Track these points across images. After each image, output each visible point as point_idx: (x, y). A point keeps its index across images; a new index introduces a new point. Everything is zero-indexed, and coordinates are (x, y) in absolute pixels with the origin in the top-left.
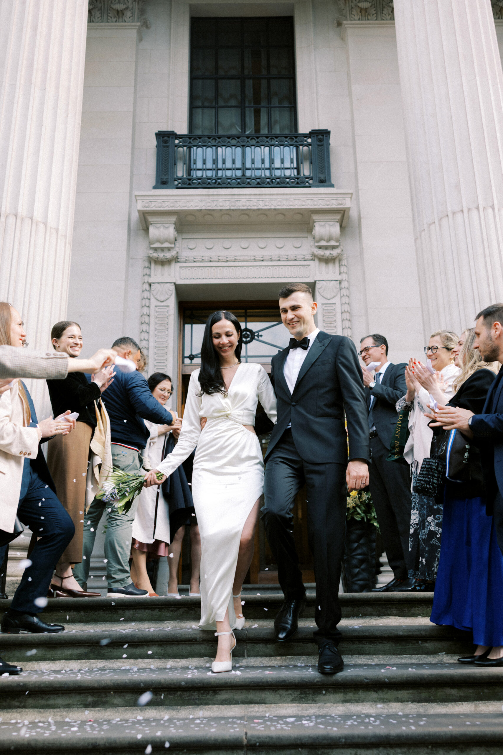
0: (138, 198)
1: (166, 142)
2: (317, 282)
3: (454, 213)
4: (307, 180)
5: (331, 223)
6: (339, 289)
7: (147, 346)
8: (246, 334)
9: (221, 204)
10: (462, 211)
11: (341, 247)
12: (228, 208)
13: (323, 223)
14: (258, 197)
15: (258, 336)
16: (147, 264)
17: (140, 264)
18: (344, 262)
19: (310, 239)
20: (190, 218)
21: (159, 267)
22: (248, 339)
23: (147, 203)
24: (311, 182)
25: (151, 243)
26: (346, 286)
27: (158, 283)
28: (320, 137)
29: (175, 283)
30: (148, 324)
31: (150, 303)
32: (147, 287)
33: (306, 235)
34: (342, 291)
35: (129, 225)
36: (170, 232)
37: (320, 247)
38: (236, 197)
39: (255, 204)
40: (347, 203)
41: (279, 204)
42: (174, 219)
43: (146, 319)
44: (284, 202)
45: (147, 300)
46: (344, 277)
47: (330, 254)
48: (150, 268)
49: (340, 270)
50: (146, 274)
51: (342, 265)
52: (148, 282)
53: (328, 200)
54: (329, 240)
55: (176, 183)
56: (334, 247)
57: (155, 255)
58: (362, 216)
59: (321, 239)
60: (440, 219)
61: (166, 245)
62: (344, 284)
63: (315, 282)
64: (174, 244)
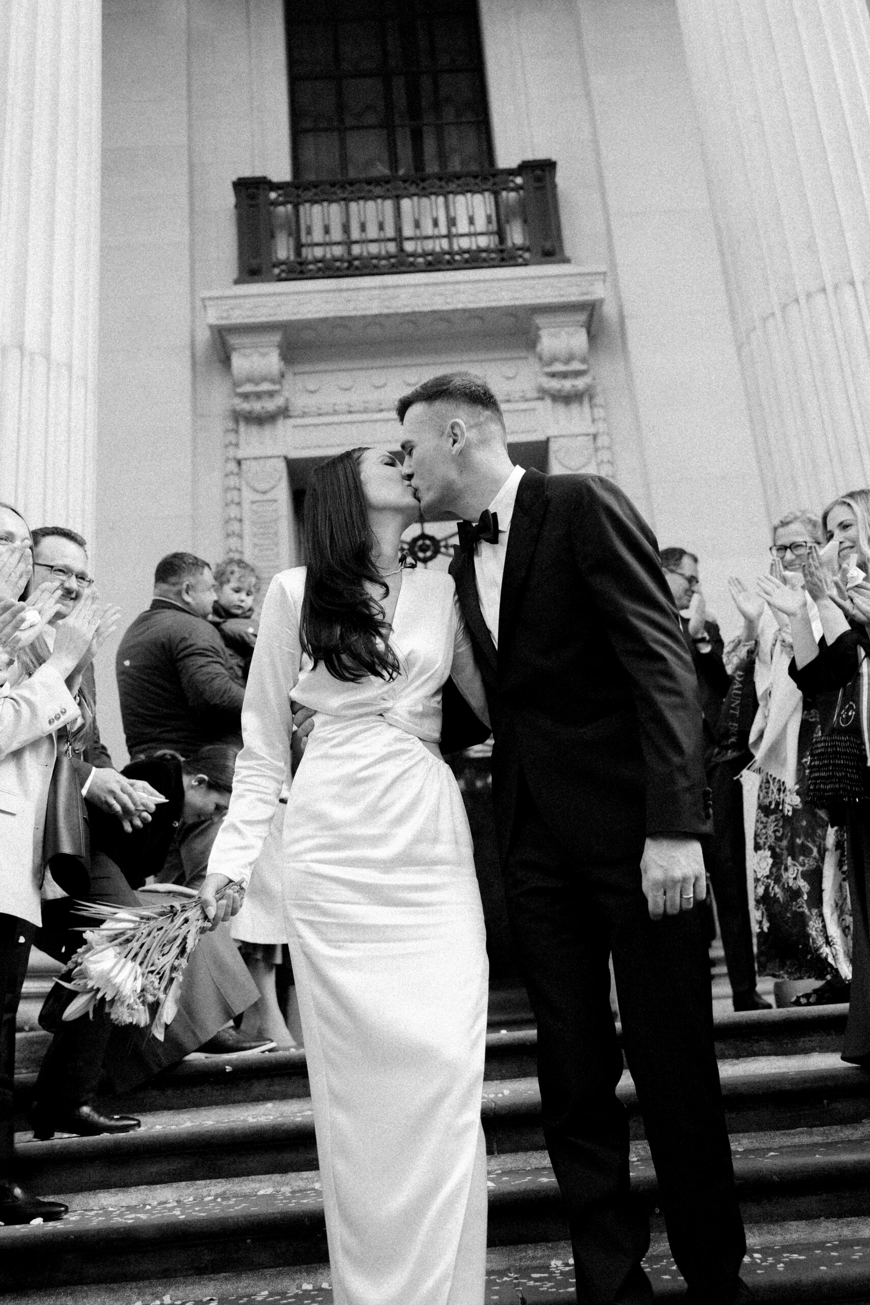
0: (207, 303)
1: (253, 197)
2: (552, 440)
3: (809, 295)
4: (520, 252)
5: (572, 329)
6: (591, 451)
8: (424, 544)
9: (363, 306)
10: (824, 290)
11: (592, 372)
12: (376, 311)
13: (554, 330)
14: (432, 289)
15: (446, 547)
16: (231, 425)
17: (218, 425)
18: (599, 400)
19: (532, 360)
20: (308, 335)
21: (254, 429)
22: (429, 554)
23: (227, 310)
24: (527, 255)
25: (236, 384)
26: (606, 444)
27: (255, 458)
28: (539, 172)
29: (286, 458)
30: (240, 536)
31: (240, 496)
32: (232, 466)
33: (522, 354)
34: (599, 453)
35: (193, 356)
36: (272, 361)
37: (553, 375)
38: (391, 291)
39: (427, 302)
40: (599, 291)
41: (471, 298)
42: (277, 338)
43: (235, 526)
45: (235, 493)
46: (601, 426)
47: (573, 386)
48: (237, 432)
49: (592, 414)
50: (231, 444)
51: (596, 405)
52: (234, 458)
53: (561, 288)
54: (568, 361)
55: (276, 271)
56: (578, 374)
57: (246, 406)
58: (625, 313)
59: (554, 360)
60: (784, 308)
61: (265, 387)
62: (603, 441)
63: (547, 441)
64: (280, 383)
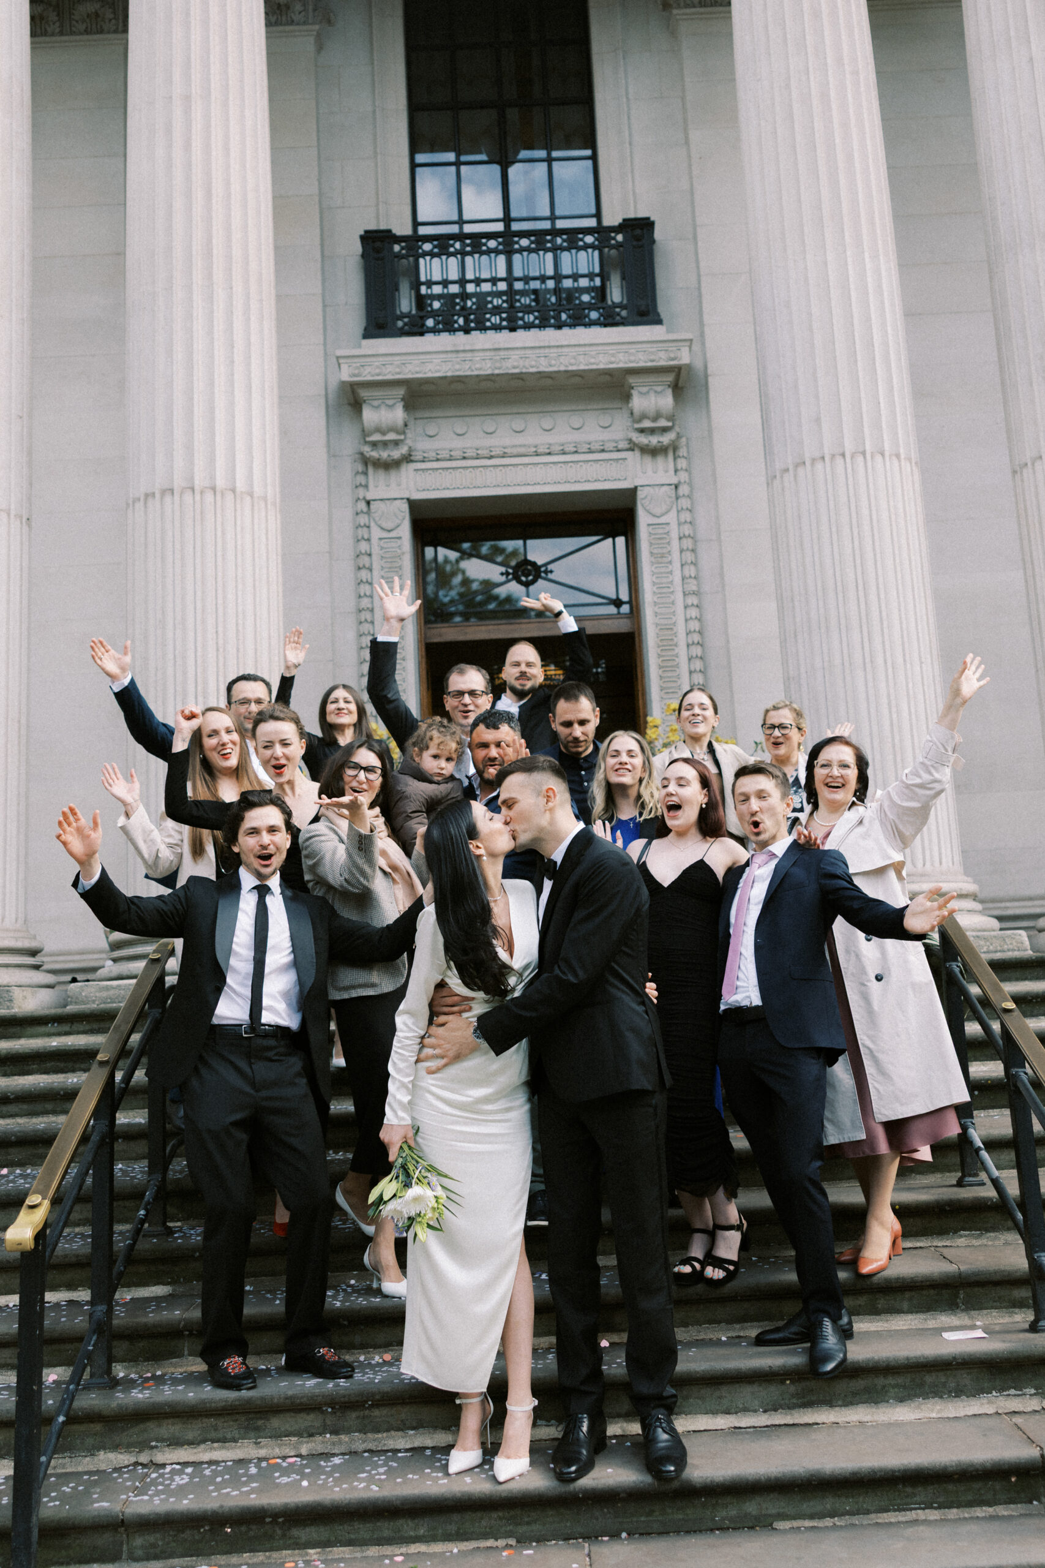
0: (341, 361)
1: (378, 251)
2: (639, 488)
3: (813, 461)
4: (618, 310)
5: (659, 389)
6: (674, 499)
7: (369, 606)
8: (526, 568)
9: (478, 366)
11: (677, 429)
12: (489, 372)
13: (644, 390)
14: (538, 351)
15: (546, 572)
16: (360, 468)
17: (348, 467)
18: (682, 452)
19: (625, 414)
20: (426, 387)
21: (381, 474)
22: (531, 578)
23: (357, 368)
24: (624, 313)
25: (365, 434)
26: (687, 492)
27: (382, 500)
28: (639, 232)
29: (408, 499)
30: (370, 570)
31: (370, 533)
32: (362, 506)
33: (620, 406)
34: (679, 501)
35: (327, 401)
36: (398, 414)
37: (642, 431)
38: (502, 353)
39: (533, 363)
40: (684, 357)
41: (573, 361)
42: (401, 392)
43: (365, 560)
44: (581, 358)
45: (365, 529)
46: (683, 476)
47: (659, 442)
48: (365, 473)
49: (675, 465)
50: (361, 485)
51: (679, 457)
52: (364, 498)
53: (652, 353)
54: (655, 420)
55: (400, 324)
56: (665, 430)
57: (375, 454)
58: (709, 372)
59: (643, 417)
60: (796, 466)
61: (392, 436)
62: (684, 490)
63: (636, 488)
64: (404, 433)
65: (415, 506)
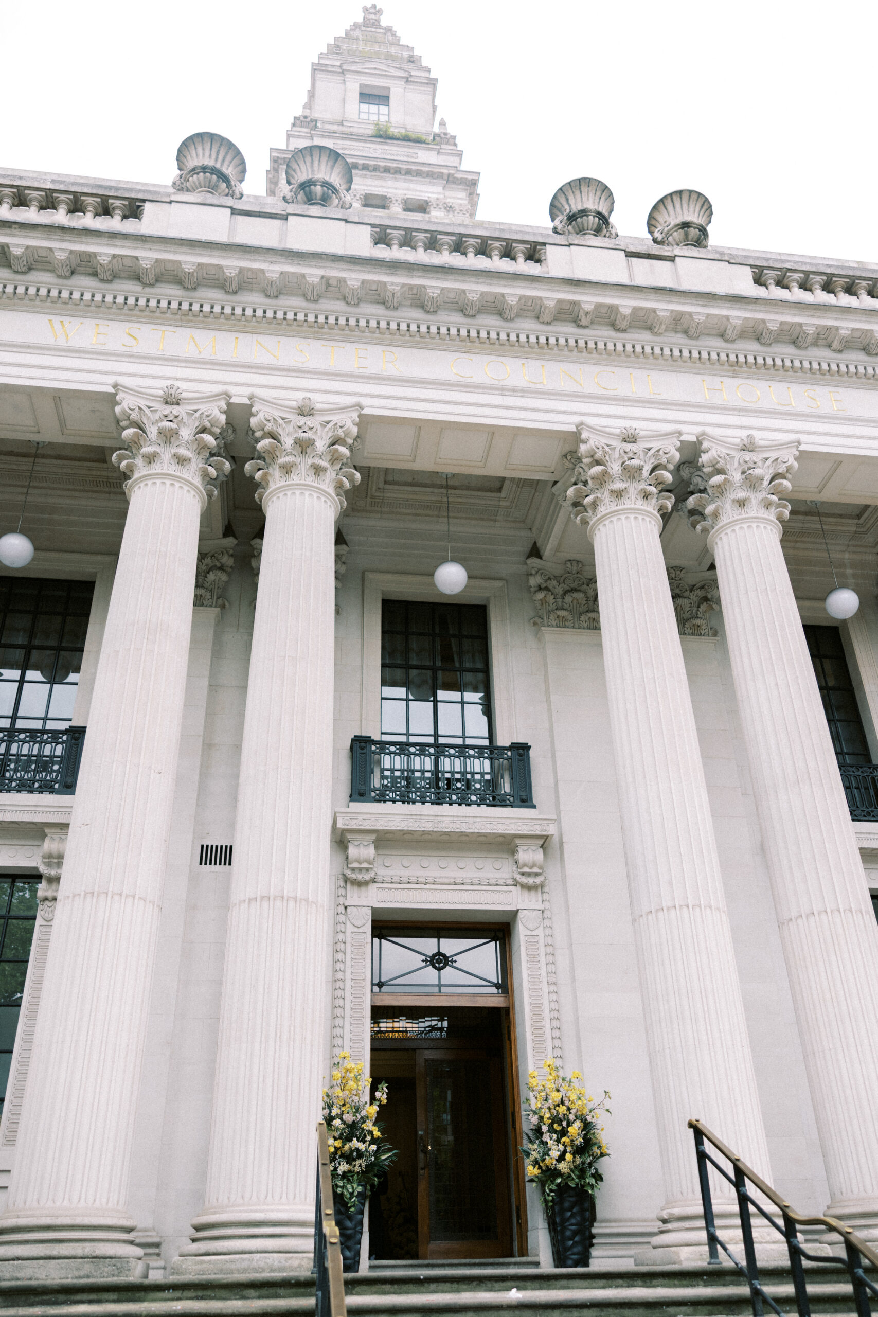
0: (337, 815)
1: (361, 748)
2: (520, 911)
3: (668, 908)
4: (508, 798)
5: (534, 848)
6: (541, 919)
7: (343, 978)
8: (439, 958)
10: (675, 907)
11: (544, 874)
12: (431, 829)
13: (525, 848)
14: (462, 819)
15: (452, 961)
16: (342, 884)
17: (334, 883)
18: (546, 889)
19: (511, 861)
20: (388, 836)
21: (356, 888)
22: (442, 965)
23: (348, 820)
24: (512, 800)
25: (348, 862)
26: (549, 916)
27: (355, 906)
28: (521, 751)
29: (371, 907)
30: (344, 953)
31: (345, 928)
32: (342, 909)
33: (507, 856)
34: (545, 921)
36: (371, 851)
37: (523, 874)
38: (439, 818)
39: (458, 826)
40: (552, 830)
41: (483, 827)
42: (374, 837)
43: (341, 946)
44: (488, 826)
45: (342, 925)
46: (547, 905)
47: (533, 882)
48: (345, 888)
49: (542, 897)
50: (342, 895)
51: (545, 892)
52: (343, 904)
53: (531, 826)
54: (531, 868)
55: (372, 795)
56: (537, 874)
57: (354, 876)
58: (564, 841)
59: (525, 865)
60: (657, 911)
61: (365, 865)
62: (547, 914)
63: (518, 910)
64: (373, 864)
65: (375, 911)
